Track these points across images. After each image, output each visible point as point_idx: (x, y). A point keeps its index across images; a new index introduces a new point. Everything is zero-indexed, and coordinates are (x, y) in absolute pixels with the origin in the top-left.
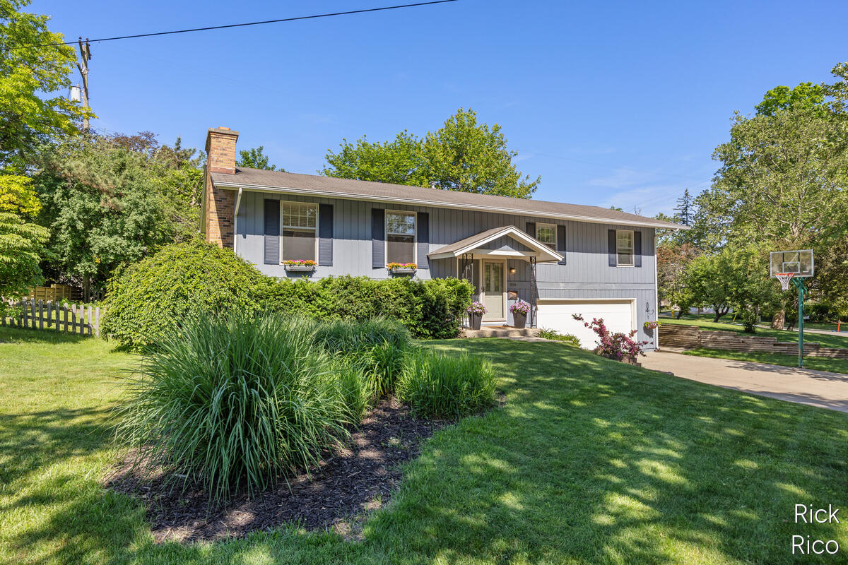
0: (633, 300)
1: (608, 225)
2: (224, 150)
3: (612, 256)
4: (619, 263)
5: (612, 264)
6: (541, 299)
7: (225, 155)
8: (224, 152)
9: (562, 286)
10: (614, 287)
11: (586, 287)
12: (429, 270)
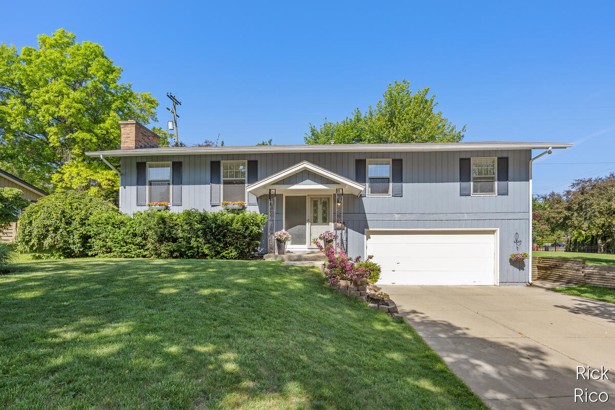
0: (496, 230)
1: (460, 152)
2: (128, 134)
3: (465, 184)
4: (474, 191)
5: (464, 193)
6: (370, 229)
7: (129, 137)
8: (129, 136)
9: (397, 217)
10: (466, 217)
11: (427, 217)
12: (258, 206)
